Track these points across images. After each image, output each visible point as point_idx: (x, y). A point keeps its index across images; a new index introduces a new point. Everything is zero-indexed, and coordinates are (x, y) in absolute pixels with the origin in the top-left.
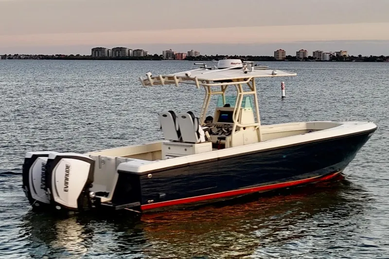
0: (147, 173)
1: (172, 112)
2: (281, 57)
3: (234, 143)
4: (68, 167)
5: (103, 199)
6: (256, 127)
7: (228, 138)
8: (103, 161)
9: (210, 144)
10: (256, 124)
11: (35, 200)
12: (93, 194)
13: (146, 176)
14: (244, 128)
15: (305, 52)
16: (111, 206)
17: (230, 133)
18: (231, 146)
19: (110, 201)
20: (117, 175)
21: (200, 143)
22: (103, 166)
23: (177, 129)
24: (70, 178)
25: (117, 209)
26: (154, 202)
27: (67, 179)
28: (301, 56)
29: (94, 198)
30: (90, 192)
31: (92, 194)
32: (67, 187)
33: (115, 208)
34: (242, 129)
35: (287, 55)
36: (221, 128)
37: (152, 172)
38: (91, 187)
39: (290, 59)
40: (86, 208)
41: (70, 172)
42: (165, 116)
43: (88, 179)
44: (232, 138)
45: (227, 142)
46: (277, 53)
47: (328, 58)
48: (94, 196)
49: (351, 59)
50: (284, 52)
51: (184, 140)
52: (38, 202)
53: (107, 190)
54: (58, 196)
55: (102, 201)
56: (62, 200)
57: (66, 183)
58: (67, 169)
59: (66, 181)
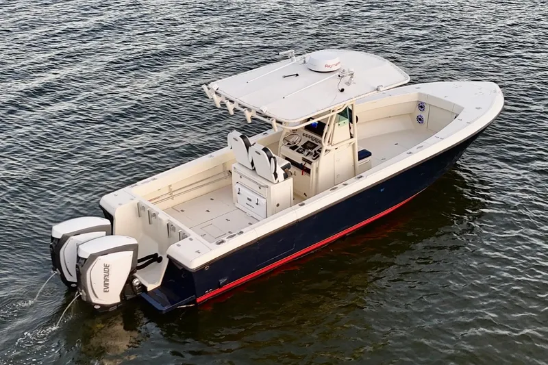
0: (202, 267)
5: (151, 287)
6: (351, 143)
7: (315, 164)
8: (154, 215)
21: (278, 183)
22: (154, 220)
24: (110, 278)
25: (164, 312)
32: (108, 288)
37: (210, 264)
41: (110, 272)
42: (235, 140)
54: (97, 297)
55: (148, 290)
56: (101, 300)
57: (106, 285)
58: (106, 269)
59: (106, 282)
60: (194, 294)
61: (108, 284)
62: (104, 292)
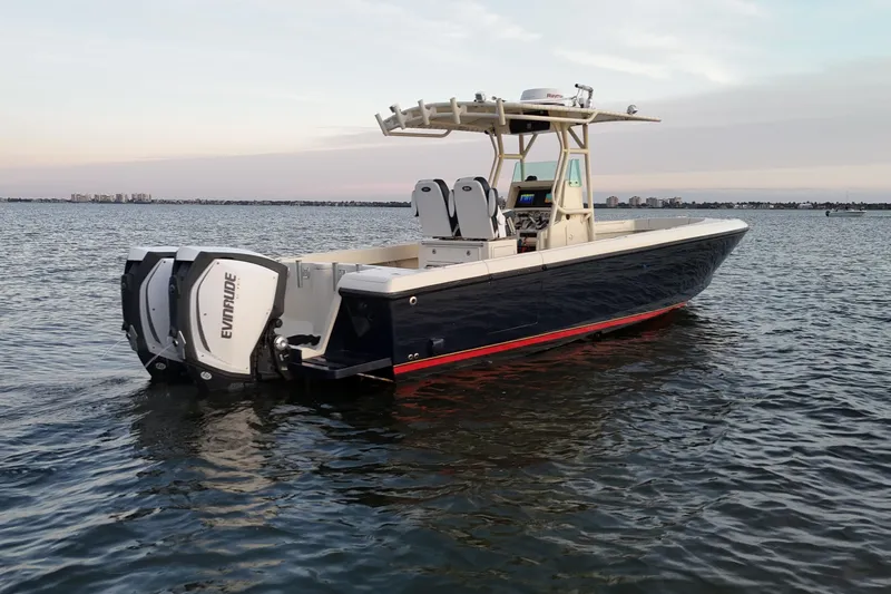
0: (406, 295)
1: (441, 182)
2: (613, 204)
3: (553, 242)
4: (230, 280)
5: (307, 353)
6: (585, 215)
7: (542, 234)
8: (307, 273)
9: (514, 243)
10: (585, 211)
11: (154, 355)
12: (282, 342)
13: (404, 301)
14: (568, 217)
15: (637, 199)
16: (326, 368)
17: (544, 223)
18: (547, 246)
19: (321, 357)
20: (338, 300)
21: (498, 239)
22: (306, 282)
23: (452, 215)
24: (236, 305)
25: (337, 377)
26: (418, 358)
27: (228, 308)
28: (634, 203)
29: (286, 350)
30: (275, 336)
31: (280, 342)
32: (230, 327)
33: (333, 373)
34: (564, 217)
35: (620, 202)
36: (527, 215)
37: (418, 292)
38: (279, 326)
39: (623, 206)
40: (267, 371)
41: (236, 292)
42: (426, 189)
44: (549, 234)
45: (540, 241)
46: (609, 200)
47: (660, 205)
48: (284, 345)
49: (685, 206)
50: (616, 199)
51: (463, 235)
52: (160, 359)
53: (315, 331)
54: (208, 349)
55: (304, 356)
56: (215, 357)
57: (227, 319)
58: (228, 285)
59: (227, 313)
60: (390, 355)
61: (230, 318)
62: (223, 336)
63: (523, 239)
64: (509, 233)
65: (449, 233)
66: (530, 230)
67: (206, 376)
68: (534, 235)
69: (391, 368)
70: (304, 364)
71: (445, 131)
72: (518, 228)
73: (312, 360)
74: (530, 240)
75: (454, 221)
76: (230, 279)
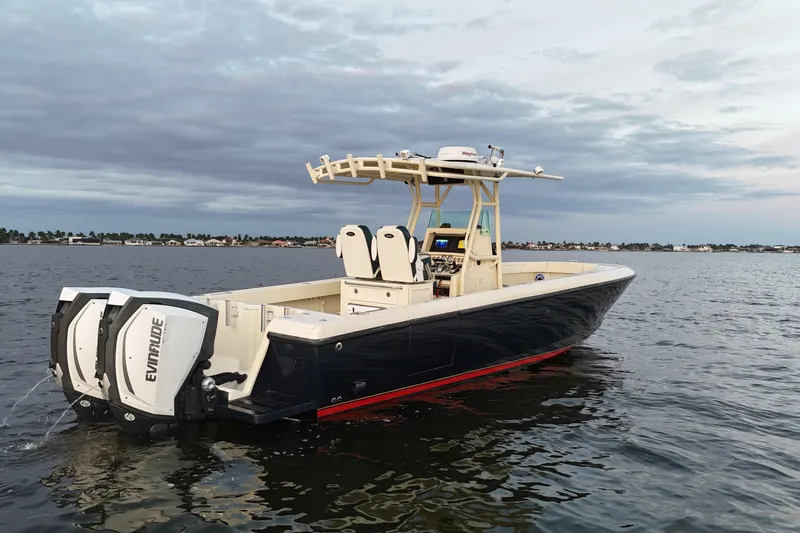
0: (332, 341)
1: (364, 228)
5: (233, 393)
6: (494, 261)
9: (430, 286)
10: (494, 257)
11: (80, 393)
12: (210, 383)
13: (331, 347)
14: (479, 263)
16: (250, 412)
17: (457, 268)
18: (459, 291)
19: (247, 398)
20: (266, 342)
21: (415, 283)
22: (233, 320)
23: (374, 259)
24: (162, 349)
26: (341, 401)
29: (213, 392)
30: (203, 378)
31: (208, 384)
32: (155, 371)
34: (475, 263)
37: (344, 338)
38: (208, 368)
40: (193, 412)
41: (162, 336)
42: (351, 234)
43: (203, 350)
44: (460, 277)
45: (453, 286)
48: (212, 386)
51: (384, 277)
52: (87, 397)
53: (241, 368)
54: (132, 391)
55: (230, 398)
56: (139, 399)
58: (155, 330)
59: (152, 357)
61: (155, 362)
62: (147, 379)
63: (438, 281)
64: (426, 277)
65: (371, 275)
66: (444, 273)
67: (130, 417)
68: (448, 278)
69: (315, 411)
70: (230, 406)
71: (369, 179)
72: (433, 271)
73: (237, 402)
74: (444, 283)
75: (375, 264)
76: (157, 324)
